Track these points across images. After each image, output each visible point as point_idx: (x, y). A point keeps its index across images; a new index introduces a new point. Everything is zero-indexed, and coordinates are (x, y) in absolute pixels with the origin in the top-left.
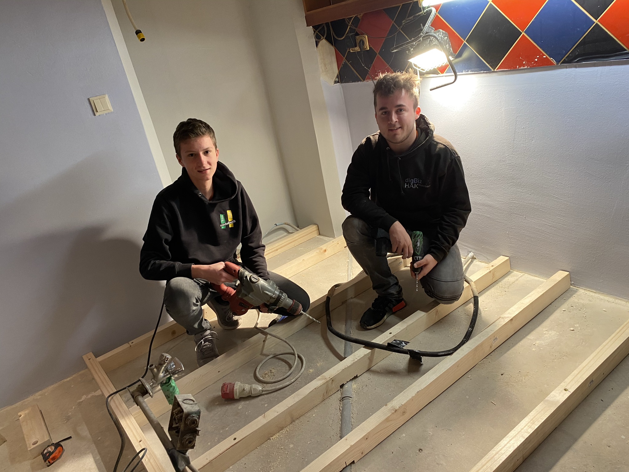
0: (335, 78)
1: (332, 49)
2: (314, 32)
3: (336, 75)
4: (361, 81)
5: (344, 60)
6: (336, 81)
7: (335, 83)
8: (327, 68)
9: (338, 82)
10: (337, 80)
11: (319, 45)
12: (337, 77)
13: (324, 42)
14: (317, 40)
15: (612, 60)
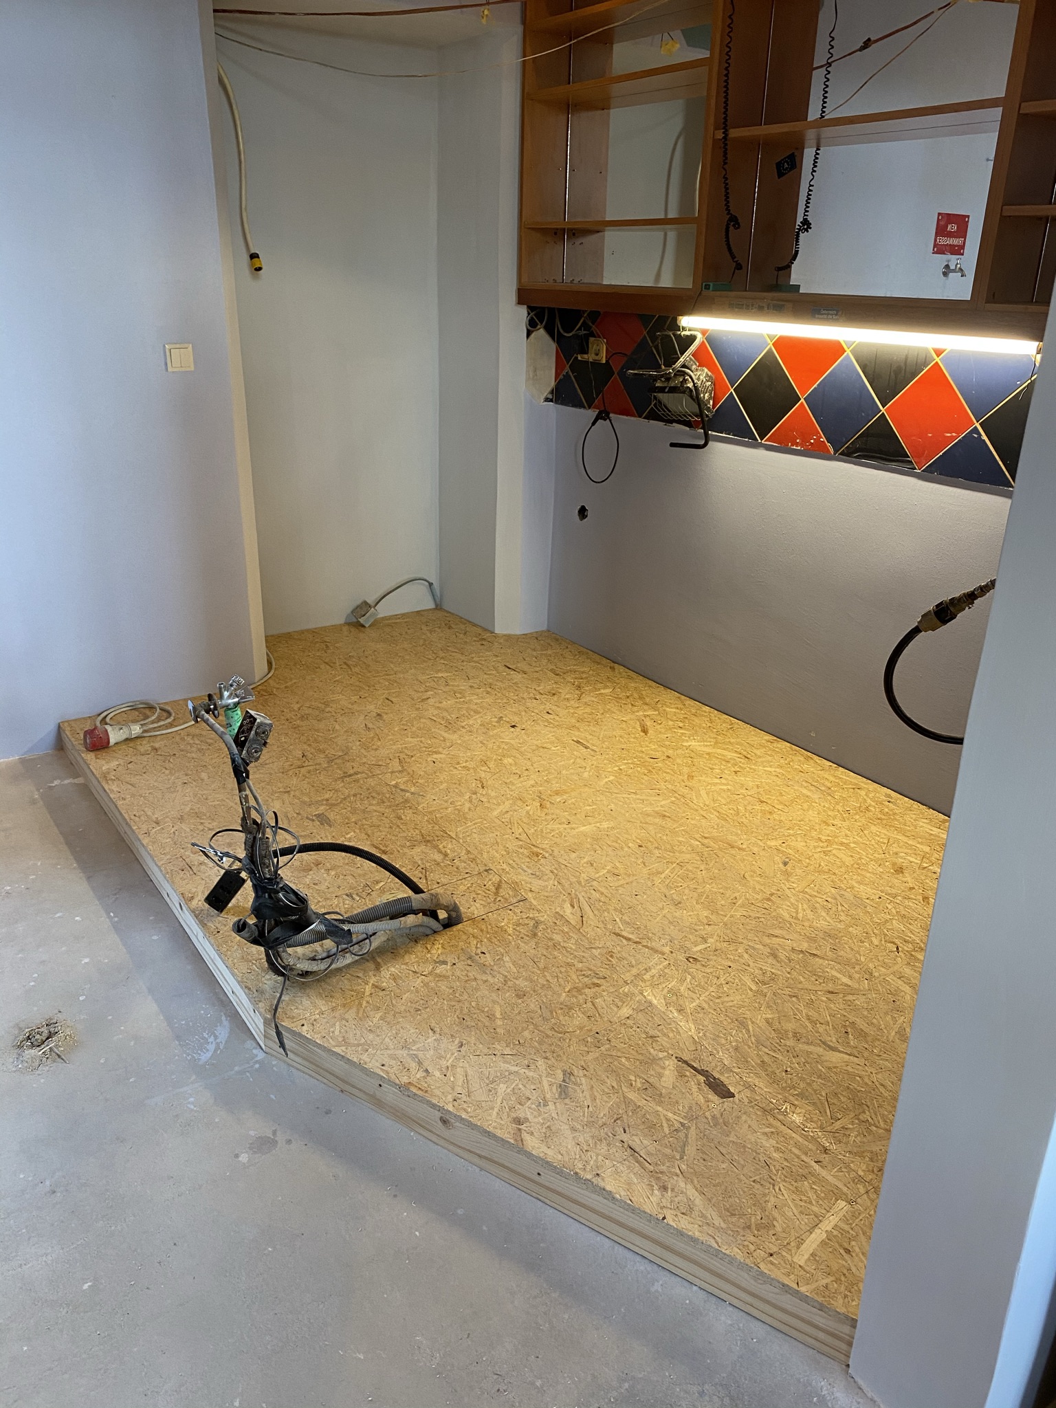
0: (546, 394)
1: (553, 346)
2: (529, 314)
3: (549, 389)
4: (584, 407)
5: (567, 369)
6: (548, 398)
7: (545, 401)
8: (536, 375)
9: (551, 400)
10: (550, 396)
11: (533, 335)
12: (552, 392)
13: (541, 333)
14: (529, 328)
15: (893, 465)
